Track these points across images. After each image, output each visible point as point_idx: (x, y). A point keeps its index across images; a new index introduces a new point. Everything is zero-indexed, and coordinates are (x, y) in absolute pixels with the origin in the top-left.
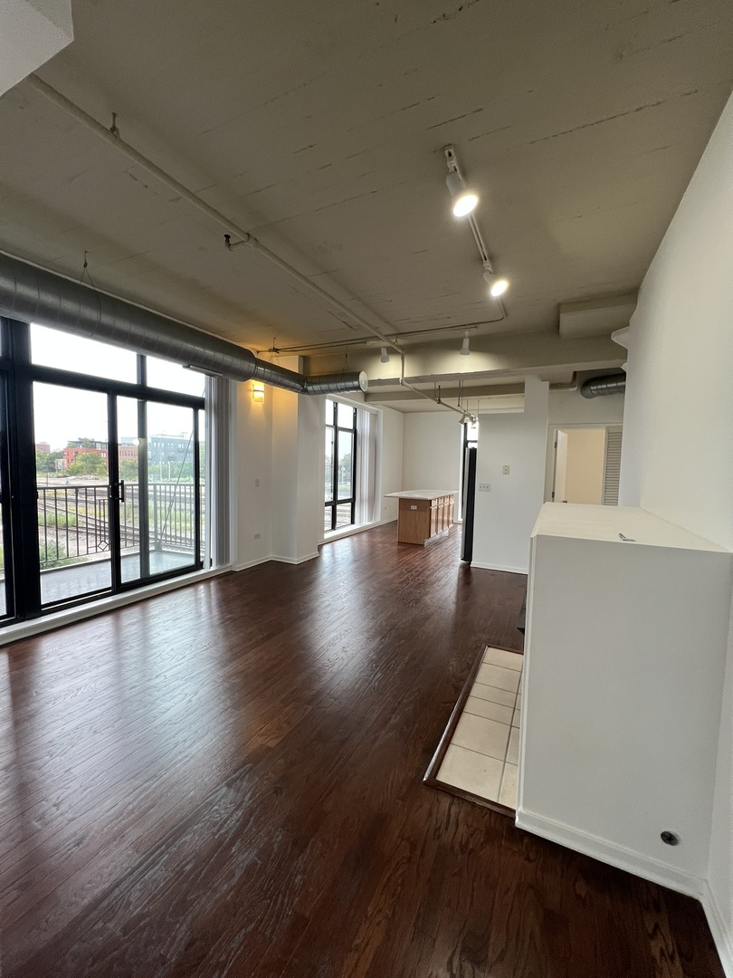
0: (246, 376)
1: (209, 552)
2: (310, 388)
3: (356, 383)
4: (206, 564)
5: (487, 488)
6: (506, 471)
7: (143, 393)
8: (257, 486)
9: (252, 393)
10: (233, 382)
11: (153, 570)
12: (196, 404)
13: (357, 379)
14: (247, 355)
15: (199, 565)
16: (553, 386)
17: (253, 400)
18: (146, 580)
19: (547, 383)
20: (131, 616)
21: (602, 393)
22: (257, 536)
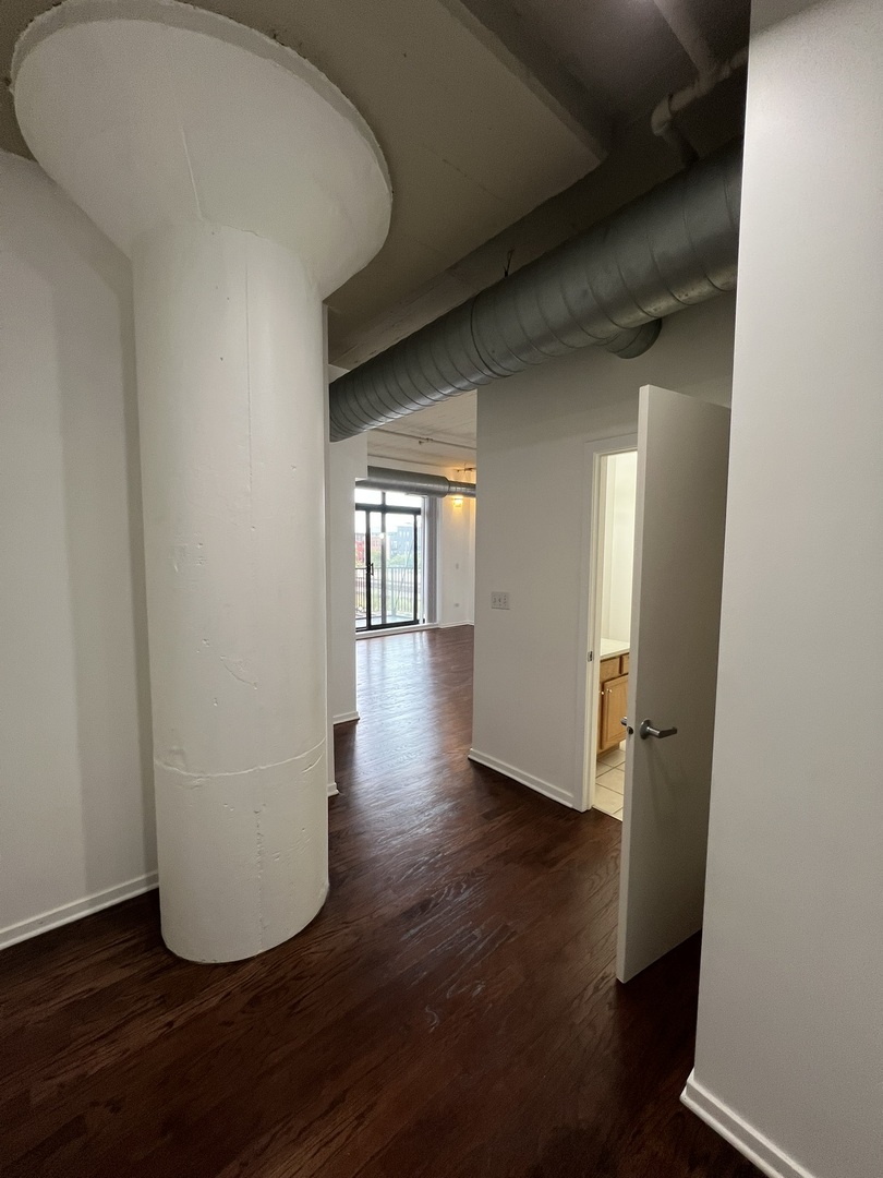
0: (443, 494)
1: (422, 614)
4: (421, 622)
7: (384, 509)
8: (457, 568)
10: (439, 499)
11: (389, 621)
12: (416, 512)
14: (443, 480)
15: (416, 621)
18: (384, 626)
20: (376, 643)
22: (457, 605)
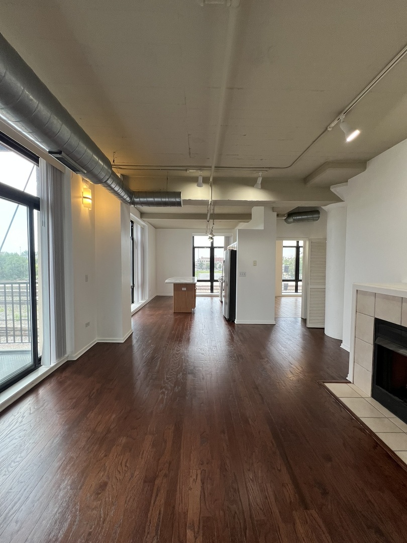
2: (137, 200)
3: (178, 200)
5: (244, 274)
6: (255, 264)
8: (87, 281)
9: (81, 199)
12: (32, 203)
13: (179, 197)
15: (37, 363)
16: (278, 215)
17: (82, 206)
19: (275, 213)
21: (295, 221)
